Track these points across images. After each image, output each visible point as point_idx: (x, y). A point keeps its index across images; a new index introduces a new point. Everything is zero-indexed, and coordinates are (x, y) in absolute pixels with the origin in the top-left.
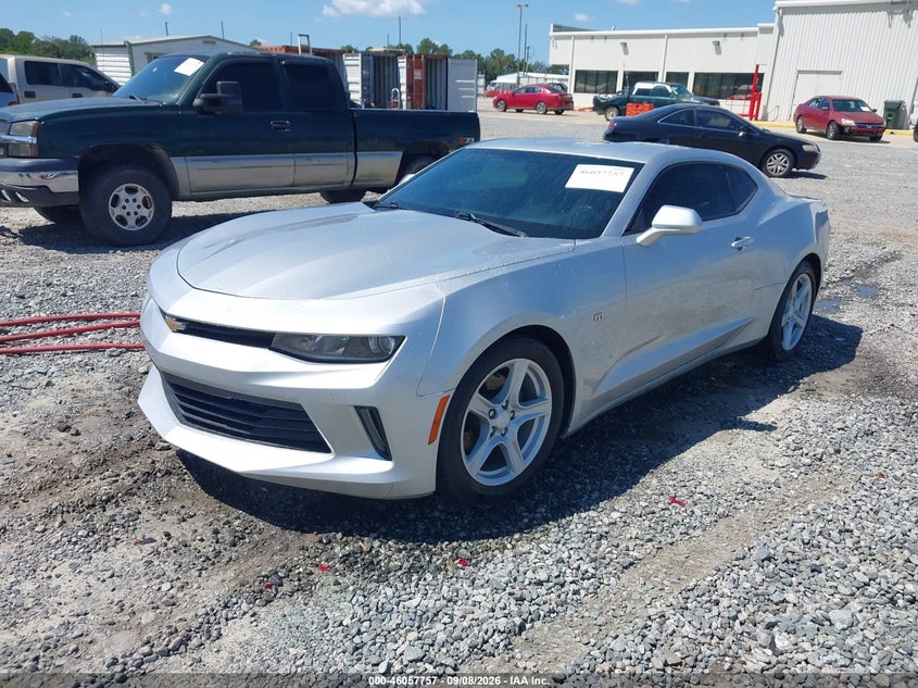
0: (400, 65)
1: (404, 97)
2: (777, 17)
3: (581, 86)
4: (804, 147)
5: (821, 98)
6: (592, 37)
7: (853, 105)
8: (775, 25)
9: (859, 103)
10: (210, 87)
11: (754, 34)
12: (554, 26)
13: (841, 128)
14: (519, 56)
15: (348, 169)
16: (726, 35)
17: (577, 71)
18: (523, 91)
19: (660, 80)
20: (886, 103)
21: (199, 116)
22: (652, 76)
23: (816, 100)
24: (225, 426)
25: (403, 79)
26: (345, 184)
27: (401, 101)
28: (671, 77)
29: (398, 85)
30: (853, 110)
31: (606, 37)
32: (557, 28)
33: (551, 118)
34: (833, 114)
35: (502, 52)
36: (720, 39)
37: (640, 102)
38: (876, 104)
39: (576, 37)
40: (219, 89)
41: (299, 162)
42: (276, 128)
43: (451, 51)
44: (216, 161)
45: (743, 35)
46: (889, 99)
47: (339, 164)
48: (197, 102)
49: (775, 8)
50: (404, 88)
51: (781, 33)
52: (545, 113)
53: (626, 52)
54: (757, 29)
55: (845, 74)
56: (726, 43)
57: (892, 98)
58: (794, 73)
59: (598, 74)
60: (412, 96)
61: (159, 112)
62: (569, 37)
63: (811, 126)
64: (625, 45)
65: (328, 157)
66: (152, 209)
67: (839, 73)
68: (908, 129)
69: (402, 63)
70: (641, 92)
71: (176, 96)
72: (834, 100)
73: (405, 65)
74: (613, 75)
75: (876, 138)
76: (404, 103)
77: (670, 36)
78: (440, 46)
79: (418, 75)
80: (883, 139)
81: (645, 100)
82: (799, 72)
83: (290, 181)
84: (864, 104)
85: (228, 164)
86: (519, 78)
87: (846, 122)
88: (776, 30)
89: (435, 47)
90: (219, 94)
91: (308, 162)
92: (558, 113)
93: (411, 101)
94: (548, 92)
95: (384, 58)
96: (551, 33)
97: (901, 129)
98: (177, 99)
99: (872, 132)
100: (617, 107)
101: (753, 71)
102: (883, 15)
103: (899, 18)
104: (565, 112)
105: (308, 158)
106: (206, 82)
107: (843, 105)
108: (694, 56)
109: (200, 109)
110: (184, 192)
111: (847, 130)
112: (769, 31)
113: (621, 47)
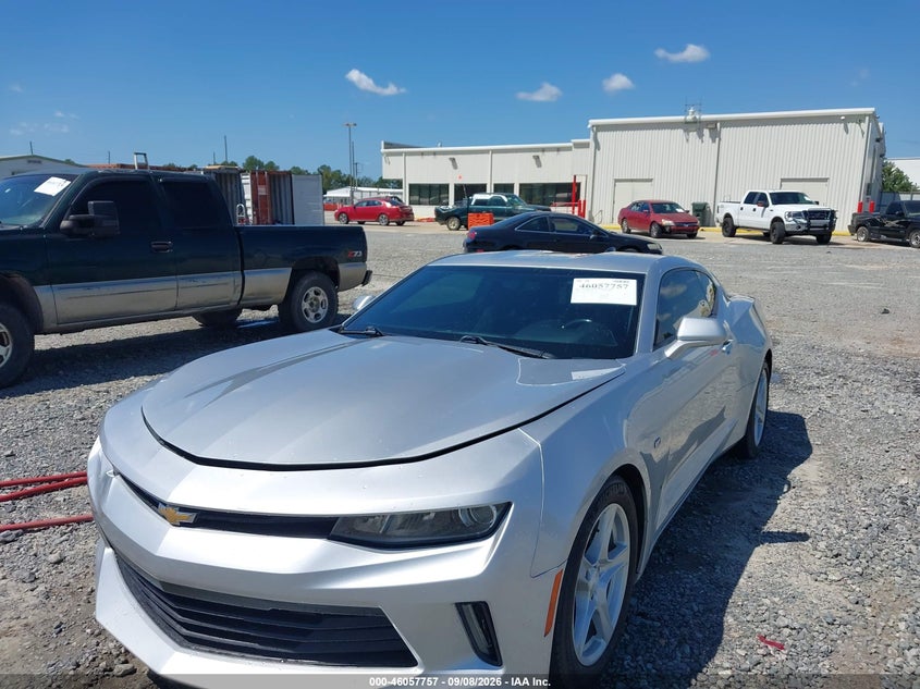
0: (243, 181)
1: (250, 212)
2: (592, 134)
3: (416, 198)
4: (649, 246)
5: (640, 202)
6: (422, 154)
7: (668, 208)
8: (590, 140)
9: (673, 206)
10: (80, 207)
11: (569, 149)
12: (385, 144)
13: (662, 228)
14: (346, 171)
15: (235, 290)
16: (543, 150)
17: (411, 186)
18: (365, 204)
19: (488, 191)
20: (694, 205)
21: (69, 240)
22: (482, 188)
23: (637, 204)
24: (257, 646)
25: (248, 195)
26: (232, 304)
27: (247, 216)
28: (498, 188)
29: (243, 201)
30: (669, 212)
31: (435, 153)
32: (388, 145)
33: (394, 229)
34: (653, 216)
35: (329, 168)
36: (539, 154)
37: (479, 212)
38: (685, 205)
39: (407, 154)
40: (90, 209)
41: (182, 284)
42: (157, 250)
43: (278, 167)
44: (89, 288)
45: (558, 149)
46: (696, 201)
47: (226, 284)
48: (65, 224)
49: (589, 126)
50: (249, 204)
51: (597, 146)
52: (387, 225)
53: (455, 167)
54: (571, 144)
55: (655, 182)
56: (544, 157)
57: (699, 200)
58: (612, 182)
59: (430, 187)
60: (257, 211)
61: (19, 237)
62: (400, 154)
63: (634, 227)
64: (453, 160)
65: (213, 277)
66: (10, 346)
67: (651, 180)
68: (715, 226)
69: (246, 180)
70: (479, 202)
71: (40, 218)
72: (652, 204)
73: (249, 181)
74: (444, 188)
75: (692, 235)
76: (251, 218)
77: (494, 151)
78: (265, 163)
79: (262, 191)
80: (698, 235)
81: (485, 209)
82: (616, 181)
83: (171, 304)
84: (678, 207)
85: (104, 290)
86: (352, 193)
87: (665, 222)
88: (592, 145)
89: (260, 164)
90: (92, 214)
91: (192, 284)
92: (400, 224)
93: (256, 215)
94: (388, 205)
95: (225, 175)
96: (383, 150)
97: (708, 226)
98: (41, 222)
99: (689, 230)
100: (458, 217)
101: (572, 181)
102: (680, 131)
103: (693, 135)
104: (406, 223)
105: (191, 279)
106: (75, 202)
107: (660, 208)
108: (518, 169)
109: (67, 230)
110: (49, 323)
111: (667, 229)
112: (586, 145)
113: (450, 163)
